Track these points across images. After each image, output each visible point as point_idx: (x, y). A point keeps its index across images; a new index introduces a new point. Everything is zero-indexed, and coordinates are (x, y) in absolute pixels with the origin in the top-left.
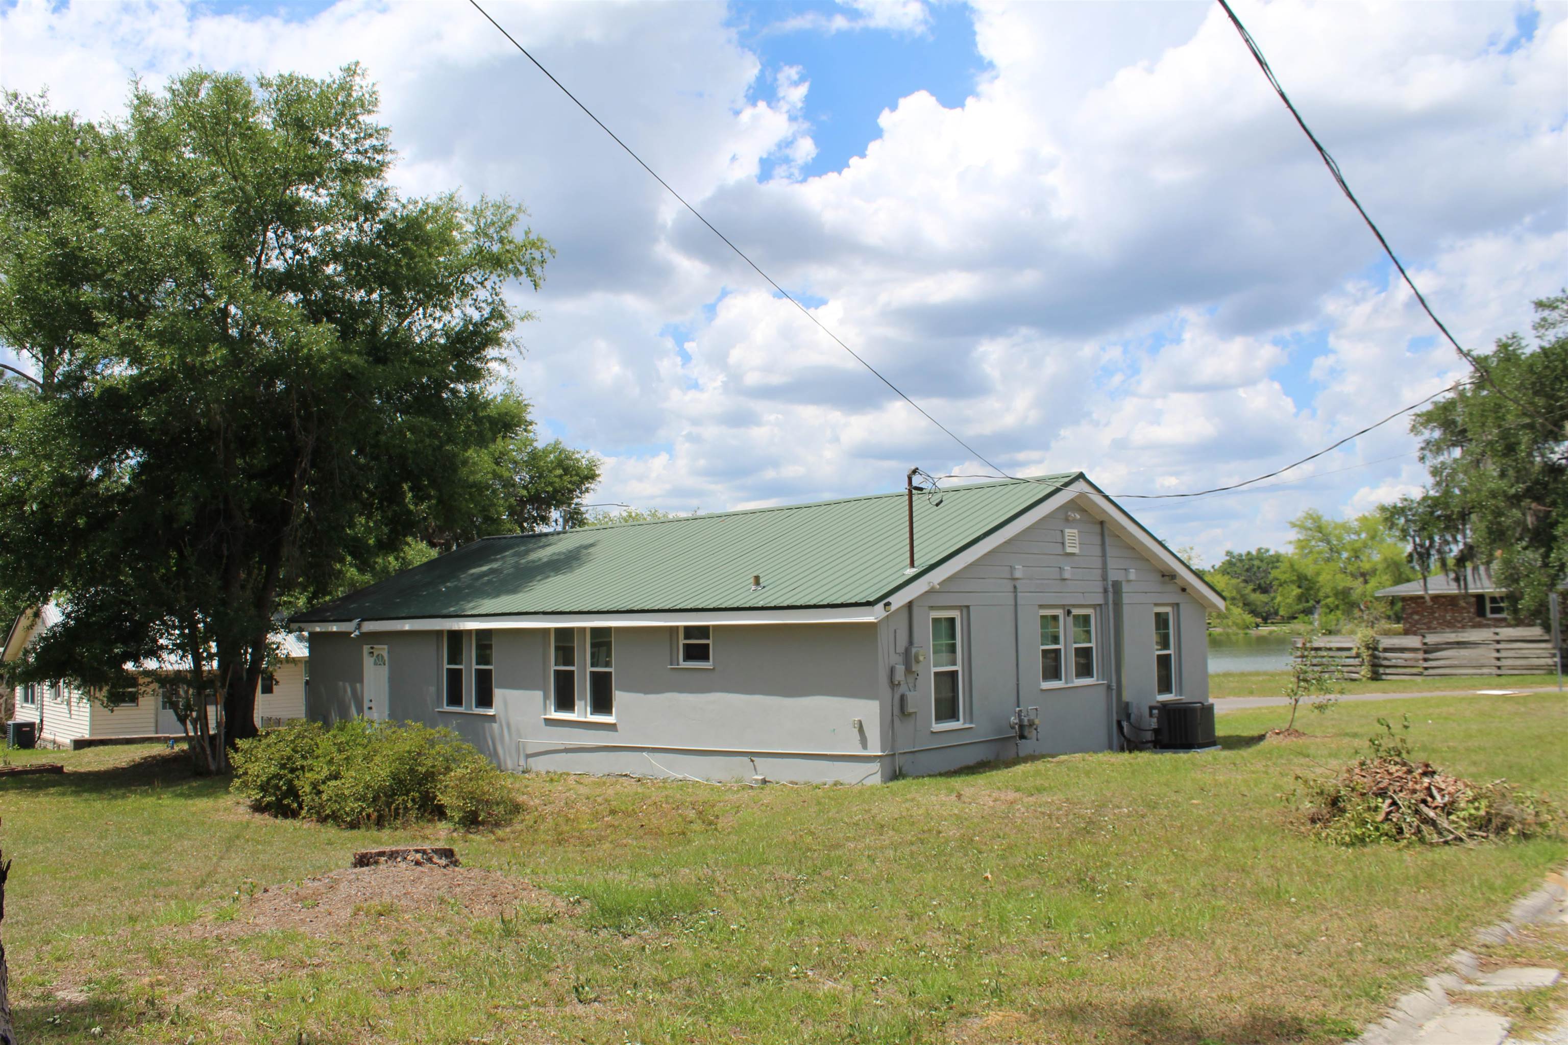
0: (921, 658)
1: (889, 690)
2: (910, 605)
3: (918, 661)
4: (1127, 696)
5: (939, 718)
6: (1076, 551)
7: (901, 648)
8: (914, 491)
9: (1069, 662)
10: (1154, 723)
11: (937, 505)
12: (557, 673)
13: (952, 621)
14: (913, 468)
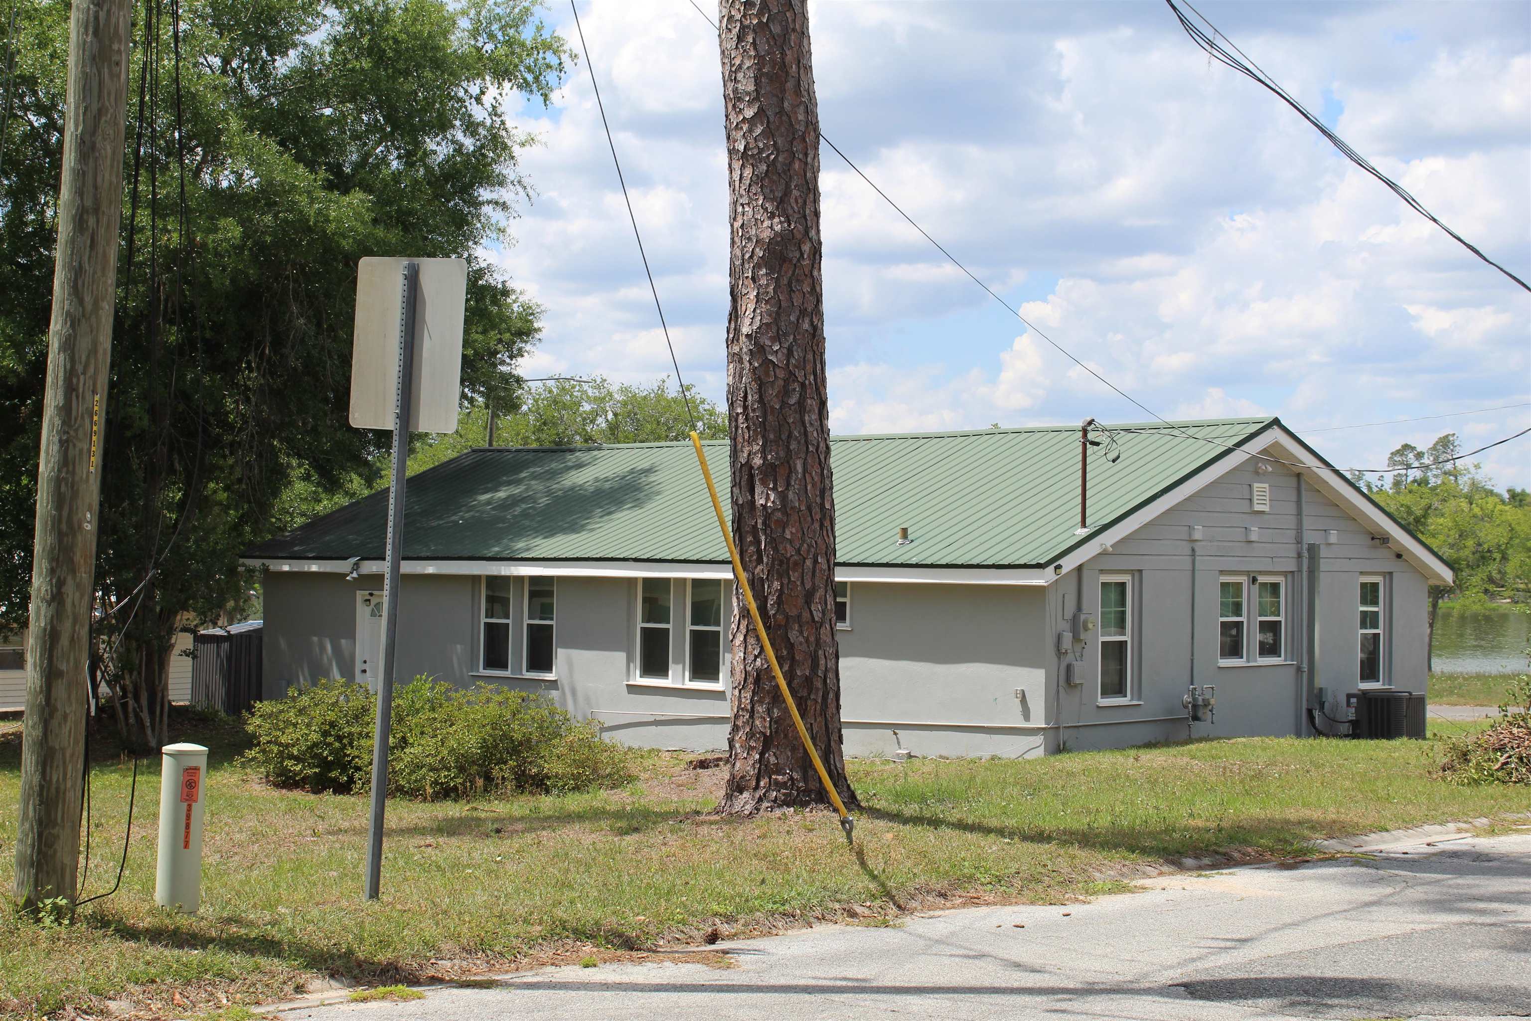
0: (1090, 626)
1: (1056, 659)
2: (1080, 568)
3: (1086, 629)
4: (1320, 681)
5: (1105, 693)
6: (1266, 508)
7: (1069, 614)
8: (1088, 445)
9: (1252, 637)
10: (1351, 714)
11: (1114, 461)
12: (644, 630)
13: (1123, 585)
14: (1089, 419)
